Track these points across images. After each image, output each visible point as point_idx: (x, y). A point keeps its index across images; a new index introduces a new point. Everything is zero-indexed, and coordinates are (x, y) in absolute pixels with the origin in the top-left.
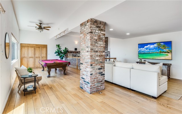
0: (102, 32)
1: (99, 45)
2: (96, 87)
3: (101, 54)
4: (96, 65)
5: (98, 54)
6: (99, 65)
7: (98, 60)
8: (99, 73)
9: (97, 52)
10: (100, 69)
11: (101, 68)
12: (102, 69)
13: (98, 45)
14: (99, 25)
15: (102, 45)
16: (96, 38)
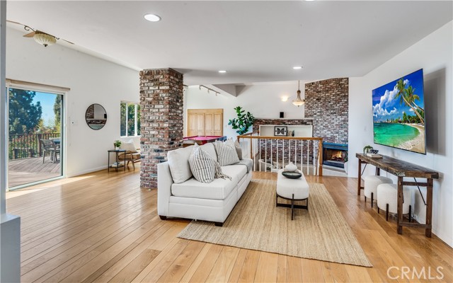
0: (161, 88)
1: (157, 110)
2: (151, 180)
3: (161, 125)
4: (151, 143)
5: (155, 125)
6: (157, 144)
7: (154, 135)
8: (157, 158)
9: (152, 121)
10: (158, 151)
11: (160, 149)
12: (161, 151)
13: (154, 111)
14: (156, 77)
15: (161, 111)
16: (150, 99)
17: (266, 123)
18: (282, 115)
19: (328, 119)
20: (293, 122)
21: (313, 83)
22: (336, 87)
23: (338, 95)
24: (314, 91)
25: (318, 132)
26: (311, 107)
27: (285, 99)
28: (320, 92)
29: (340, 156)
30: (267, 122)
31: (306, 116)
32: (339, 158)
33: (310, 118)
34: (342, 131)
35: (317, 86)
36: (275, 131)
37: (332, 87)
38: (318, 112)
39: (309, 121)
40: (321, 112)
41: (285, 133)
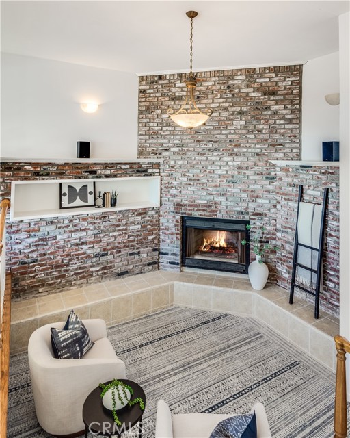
17: (37, 174)
18: (84, 149)
19: (199, 163)
20: (114, 169)
21: (160, 77)
22: (220, 91)
23: (226, 109)
24: (164, 95)
25: (173, 191)
26: (156, 133)
27: (90, 105)
28: (180, 98)
29: (223, 244)
30: (40, 171)
31: (141, 154)
32: (221, 248)
33: (154, 160)
34: (235, 190)
35: (170, 85)
36: (61, 195)
37: (209, 91)
38: (175, 145)
39: (153, 165)
40: (181, 145)
41: (91, 198)
